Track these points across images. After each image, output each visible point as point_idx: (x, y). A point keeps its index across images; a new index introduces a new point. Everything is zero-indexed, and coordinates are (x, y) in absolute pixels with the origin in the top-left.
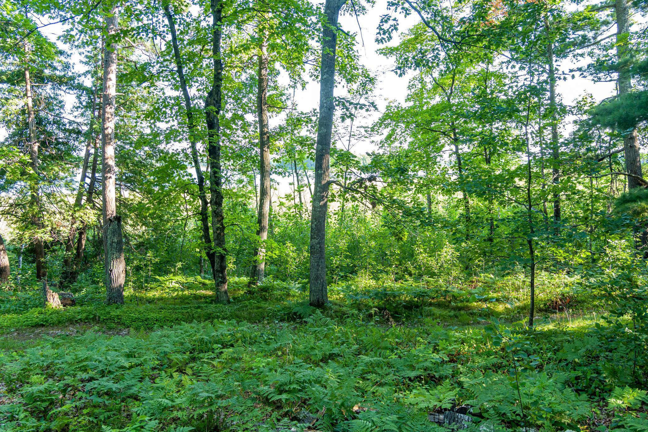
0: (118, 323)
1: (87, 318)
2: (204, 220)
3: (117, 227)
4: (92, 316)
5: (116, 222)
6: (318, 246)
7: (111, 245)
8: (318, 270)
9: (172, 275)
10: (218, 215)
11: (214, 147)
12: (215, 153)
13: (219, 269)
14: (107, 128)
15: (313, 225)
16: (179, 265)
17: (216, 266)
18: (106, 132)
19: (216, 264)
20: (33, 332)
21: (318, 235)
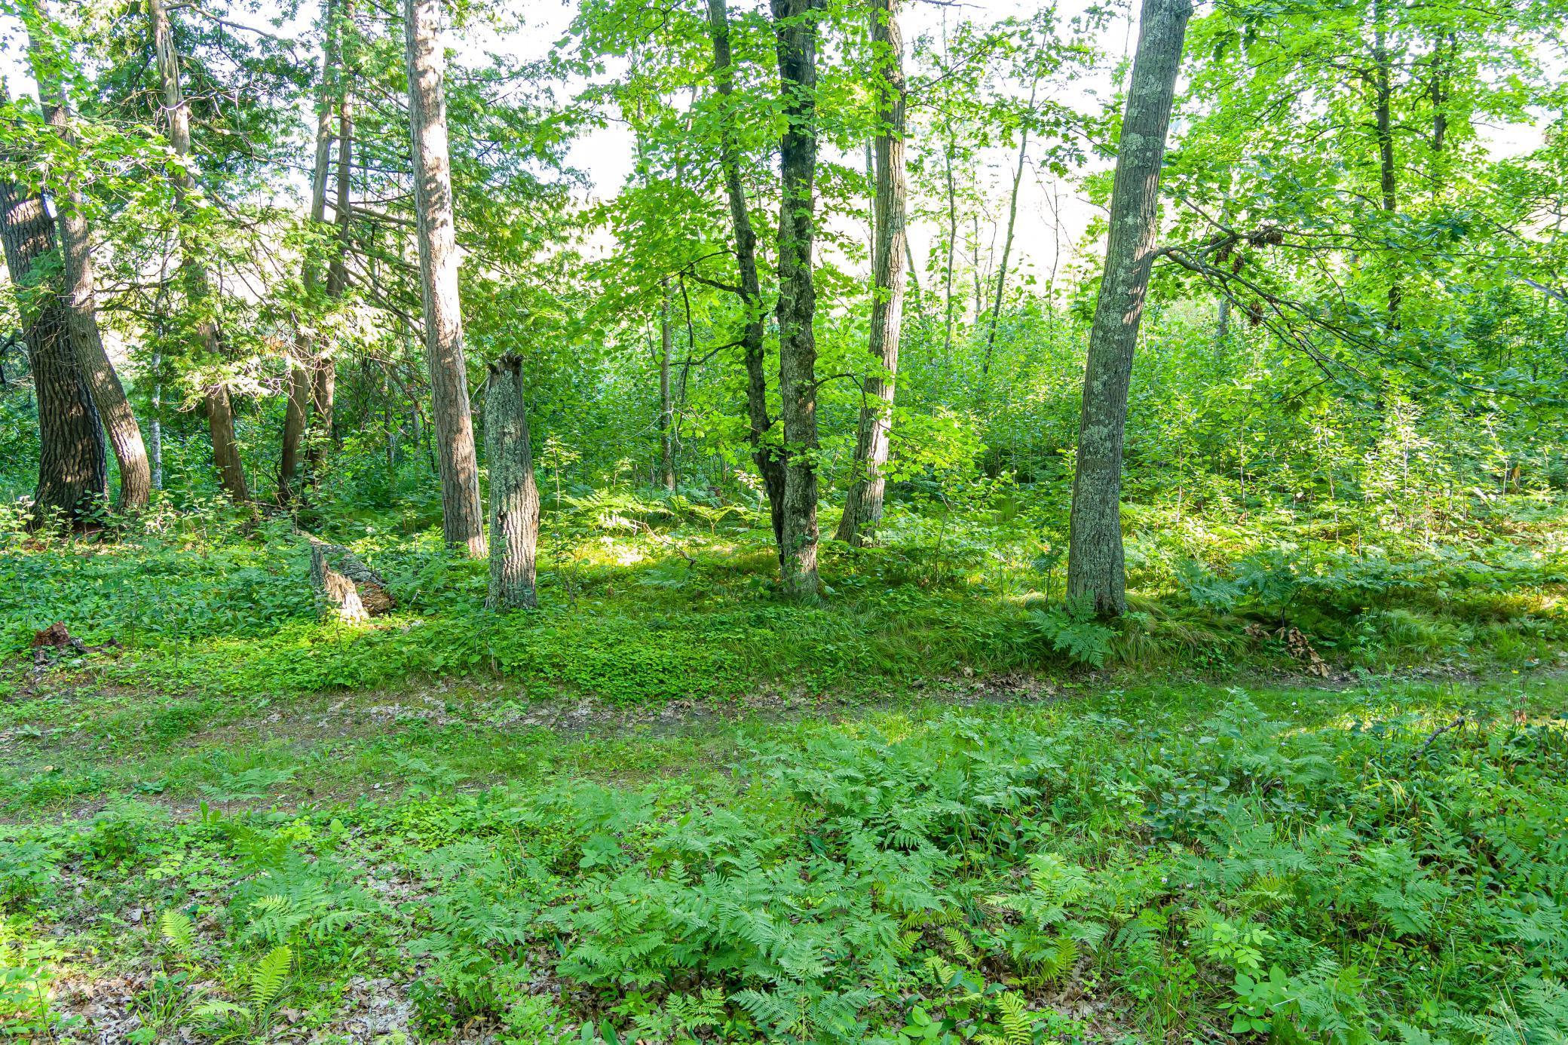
0: (558, 681)
1: (464, 665)
2: (754, 361)
3: (511, 388)
4: (476, 658)
5: (510, 374)
6: (1108, 444)
7: (499, 441)
8: (1102, 515)
9: (605, 492)
10: (801, 351)
11: (802, 142)
12: (804, 159)
13: (799, 505)
14: (425, 72)
15: (1097, 385)
16: (625, 464)
17: (789, 496)
18: (424, 83)
19: (788, 492)
20: (323, 710)
21: (1109, 414)
